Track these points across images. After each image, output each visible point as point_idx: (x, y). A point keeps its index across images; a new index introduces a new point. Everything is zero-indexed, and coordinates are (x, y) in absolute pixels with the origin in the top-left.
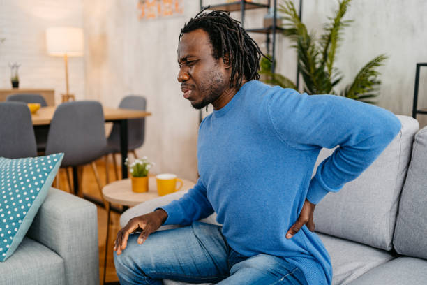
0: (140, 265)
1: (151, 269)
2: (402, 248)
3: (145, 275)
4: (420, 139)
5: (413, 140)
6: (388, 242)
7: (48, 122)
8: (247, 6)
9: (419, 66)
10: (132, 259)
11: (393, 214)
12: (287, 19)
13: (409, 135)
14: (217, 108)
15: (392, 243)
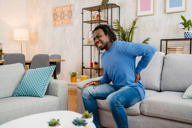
0: (91, 93)
1: (94, 94)
2: (163, 89)
3: (92, 97)
4: (166, 57)
5: (164, 58)
6: (159, 88)
7: (30, 62)
8: (101, 21)
9: (161, 40)
10: (89, 92)
11: (160, 79)
12: (115, 26)
13: (163, 57)
14: (107, 50)
15: (160, 88)
